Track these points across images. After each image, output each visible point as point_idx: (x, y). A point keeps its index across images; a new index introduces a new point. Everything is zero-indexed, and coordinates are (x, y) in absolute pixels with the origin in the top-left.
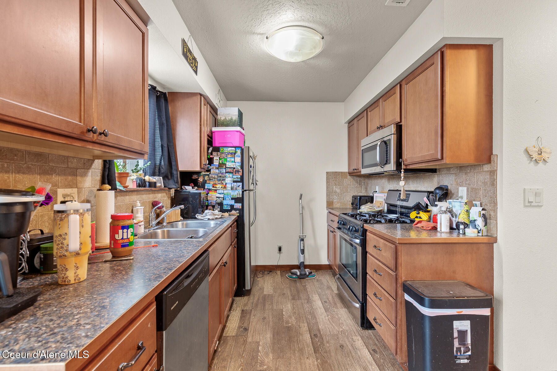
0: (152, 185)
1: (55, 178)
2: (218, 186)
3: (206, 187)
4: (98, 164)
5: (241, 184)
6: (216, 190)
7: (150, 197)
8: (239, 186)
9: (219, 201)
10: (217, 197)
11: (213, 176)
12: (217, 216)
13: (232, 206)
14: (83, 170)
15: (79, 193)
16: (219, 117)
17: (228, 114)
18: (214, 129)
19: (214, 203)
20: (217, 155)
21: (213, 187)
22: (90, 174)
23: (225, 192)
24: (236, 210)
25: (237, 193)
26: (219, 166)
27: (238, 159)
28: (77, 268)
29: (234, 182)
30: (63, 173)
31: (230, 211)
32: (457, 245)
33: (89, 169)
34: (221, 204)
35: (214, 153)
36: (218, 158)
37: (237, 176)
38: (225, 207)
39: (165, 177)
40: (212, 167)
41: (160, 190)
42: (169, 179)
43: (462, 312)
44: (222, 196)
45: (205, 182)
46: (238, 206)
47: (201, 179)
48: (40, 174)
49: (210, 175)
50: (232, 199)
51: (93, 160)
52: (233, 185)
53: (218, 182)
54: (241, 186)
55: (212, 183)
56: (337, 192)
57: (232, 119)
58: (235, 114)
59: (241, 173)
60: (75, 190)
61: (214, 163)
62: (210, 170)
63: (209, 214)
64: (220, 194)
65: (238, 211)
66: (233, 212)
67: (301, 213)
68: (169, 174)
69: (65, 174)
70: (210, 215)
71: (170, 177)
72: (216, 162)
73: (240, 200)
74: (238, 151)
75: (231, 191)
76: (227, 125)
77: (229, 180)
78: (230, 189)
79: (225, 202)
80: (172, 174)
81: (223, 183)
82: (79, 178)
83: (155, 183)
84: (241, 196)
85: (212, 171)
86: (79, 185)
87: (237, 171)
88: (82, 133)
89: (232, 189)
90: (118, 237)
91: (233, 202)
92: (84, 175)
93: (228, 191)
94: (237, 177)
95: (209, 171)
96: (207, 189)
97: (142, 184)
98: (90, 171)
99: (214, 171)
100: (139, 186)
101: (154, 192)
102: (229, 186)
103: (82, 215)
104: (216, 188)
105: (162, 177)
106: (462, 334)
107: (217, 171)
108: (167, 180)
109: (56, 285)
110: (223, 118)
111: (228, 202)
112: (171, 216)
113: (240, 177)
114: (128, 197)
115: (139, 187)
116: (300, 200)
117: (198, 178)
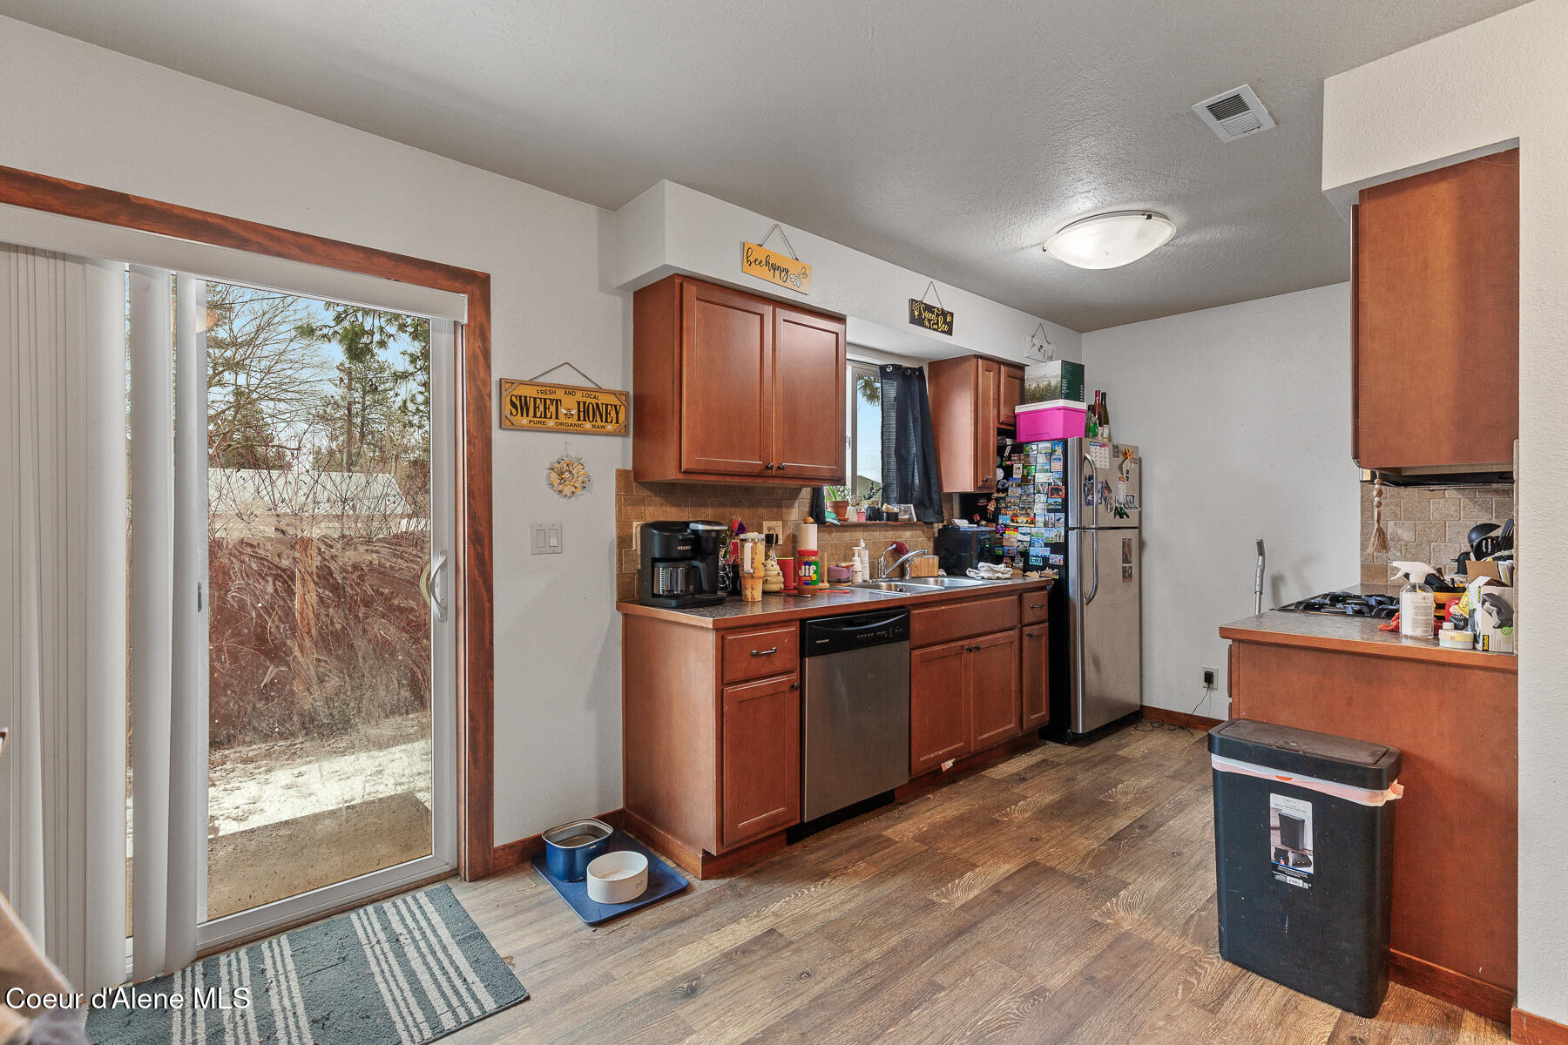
0: (893, 517)
1: (762, 511)
2: (1020, 520)
3: (1000, 522)
4: (806, 493)
5: (1062, 515)
6: (1017, 528)
7: (888, 536)
8: (1059, 520)
9: (1021, 548)
10: (1019, 541)
11: (1012, 500)
12: (999, 575)
13: (1045, 559)
14: (788, 501)
15: (783, 526)
16: (1027, 385)
17: (1041, 378)
18: (1019, 409)
19: (1013, 553)
20: (1020, 460)
21: (1012, 521)
22: (796, 505)
23: (1034, 531)
24: (1053, 567)
25: (1055, 534)
26: (1022, 482)
27: (1058, 466)
28: (753, 589)
29: (1049, 511)
30: (769, 506)
31: (1042, 568)
32: (1393, 663)
33: (796, 499)
34: (1025, 555)
35: (1015, 457)
36: (1021, 466)
37: (1055, 500)
38: (1033, 561)
39: (919, 506)
40: (1010, 483)
41: (908, 525)
42: (926, 508)
43: (1291, 779)
44: (1027, 538)
45: (998, 511)
46: (1057, 559)
47: (991, 507)
48: (748, 507)
49: (1008, 500)
50: (1046, 545)
51: (801, 489)
52: (1047, 518)
53: (1021, 512)
54: (1063, 520)
55: (1010, 513)
56: (1400, 540)
57: (1049, 385)
58: (1055, 374)
59: (1062, 493)
60: (780, 523)
61: (1014, 476)
62: (1007, 488)
63: (985, 569)
64: (1024, 534)
65: (1056, 570)
66: (1048, 571)
67: (1257, 589)
68: (927, 499)
69: (770, 506)
70: (985, 571)
71: (927, 504)
72: (1017, 475)
73: (1060, 548)
74: (1057, 448)
75: (1043, 530)
76: (1041, 399)
77: (1039, 507)
78: (1042, 525)
79: (1033, 551)
80: (930, 499)
81: (1029, 514)
82: (784, 510)
83: (896, 514)
84: (1062, 541)
85: (1010, 490)
86: (784, 517)
87: (1055, 489)
88: (762, 471)
89: (1046, 524)
90: (802, 573)
91: (1047, 552)
92: (791, 506)
93: (1038, 529)
94: (1055, 502)
95: (1005, 490)
96: (1002, 524)
97: (875, 515)
98: (797, 501)
99: (1015, 492)
100: (870, 518)
101: (894, 528)
102: (1040, 520)
103: (755, 543)
104: (1017, 522)
105: (912, 506)
106: (1291, 827)
107: (1019, 491)
108: (922, 508)
109: (742, 601)
110: (1033, 387)
111: (1038, 551)
112: (921, 568)
113: (1060, 500)
114: (848, 534)
115: (871, 520)
116: (1261, 558)
117: (987, 505)
